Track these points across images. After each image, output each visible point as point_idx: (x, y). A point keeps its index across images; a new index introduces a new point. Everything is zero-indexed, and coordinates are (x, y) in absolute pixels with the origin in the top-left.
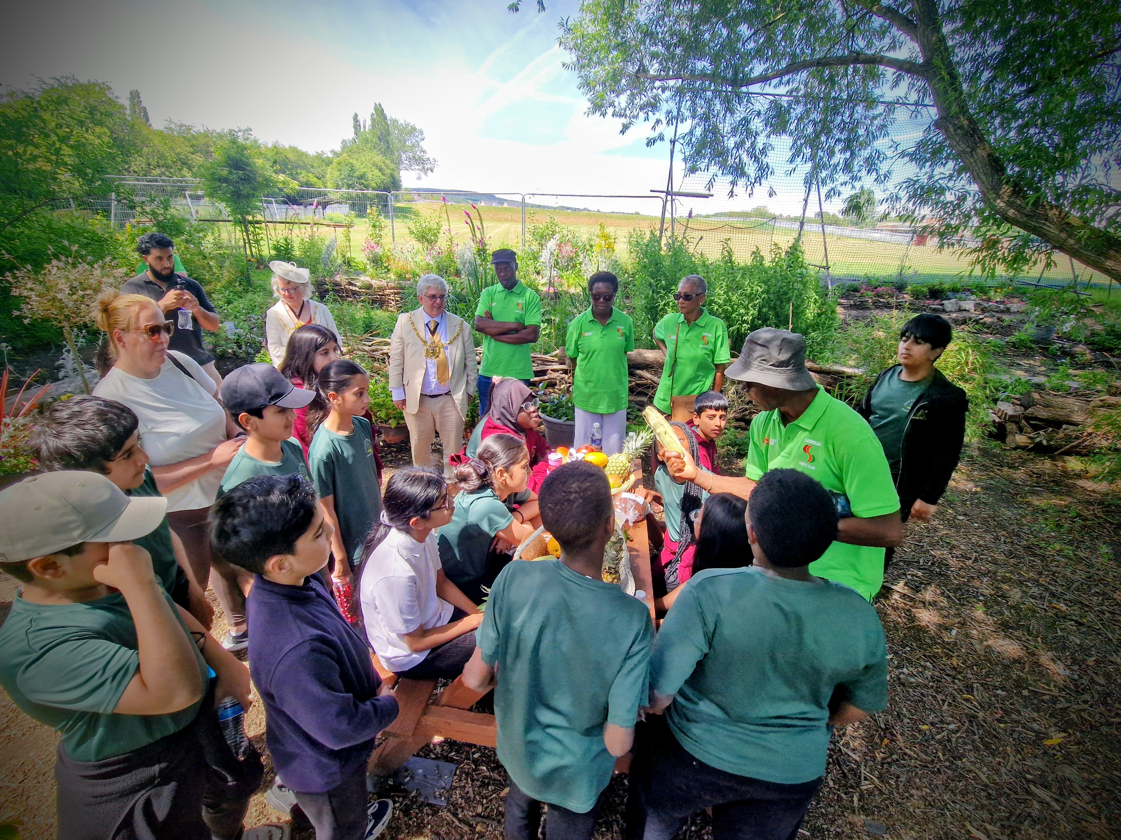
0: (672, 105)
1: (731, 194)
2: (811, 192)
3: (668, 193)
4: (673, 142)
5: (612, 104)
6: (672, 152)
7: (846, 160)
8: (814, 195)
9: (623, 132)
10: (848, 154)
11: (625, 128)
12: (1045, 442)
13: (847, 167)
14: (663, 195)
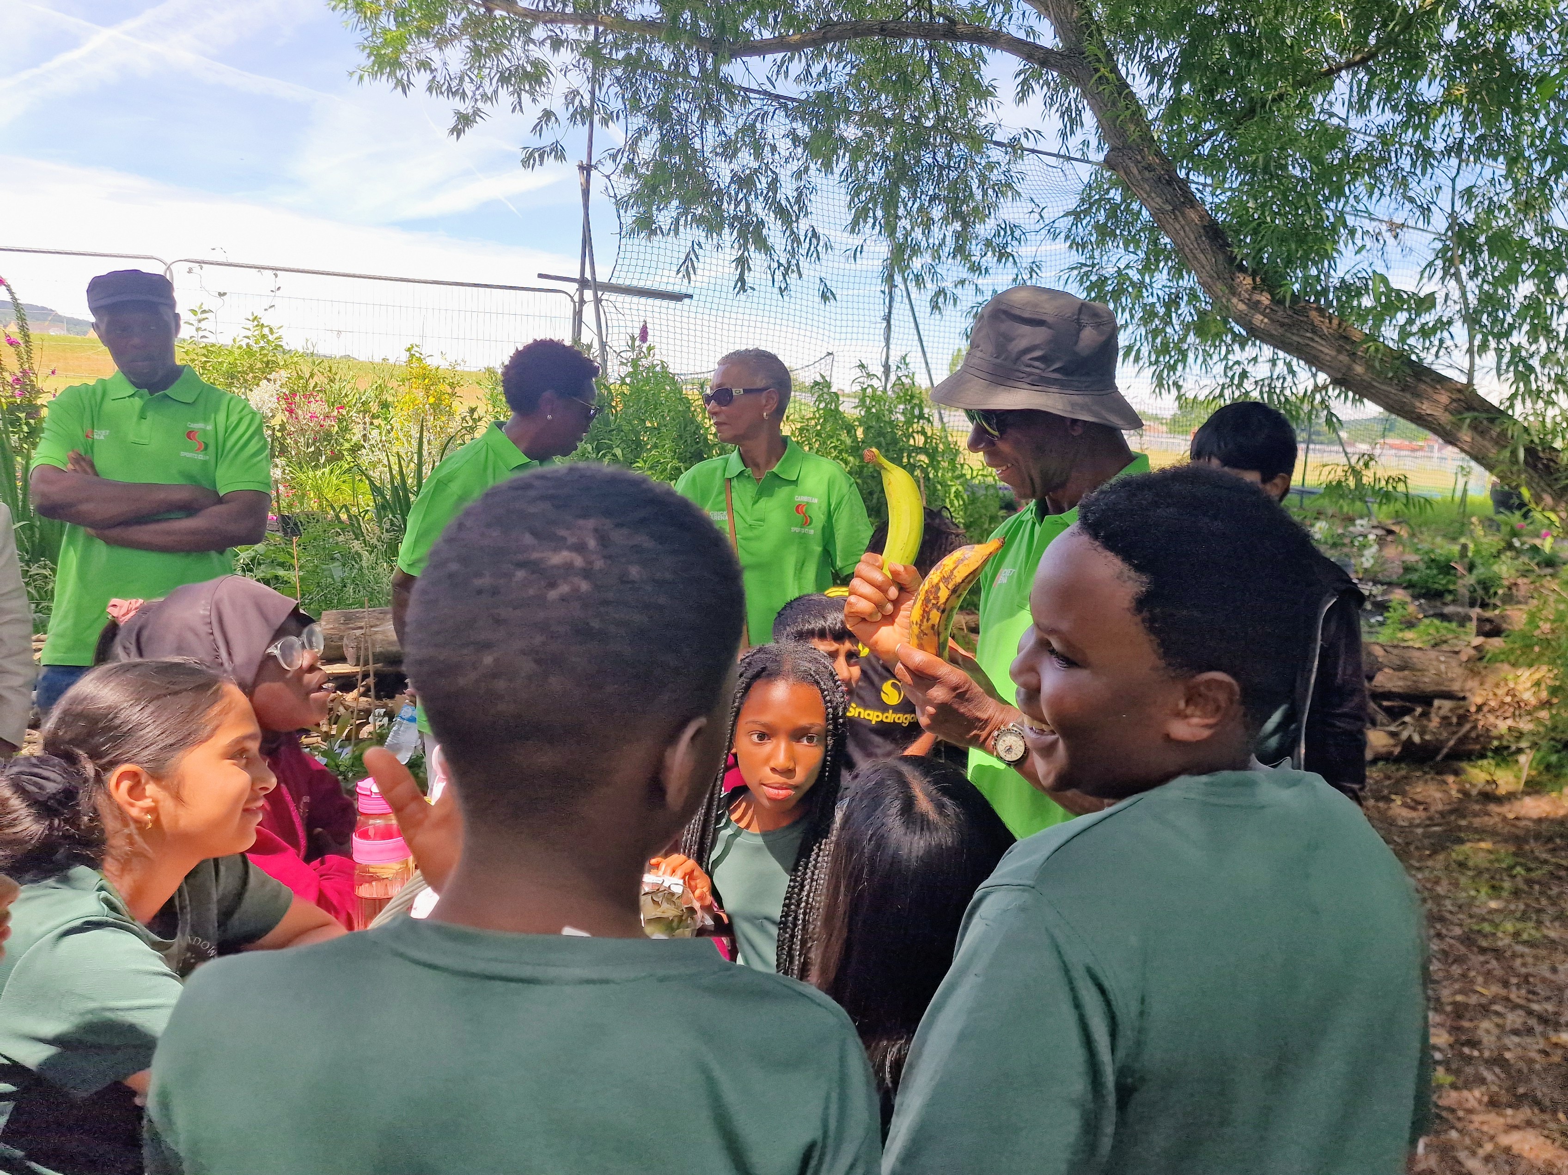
0: (578, 80)
1: (742, 284)
2: (895, 305)
3: (583, 284)
4: (586, 169)
5: (424, 65)
6: (586, 193)
7: (958, 236)
8: (901, 310)
9: (457, 131)
10: (957, 226)
11: (463, 122)
12: (1417, 739)
13: (960, 250)
14: (572, 288)
